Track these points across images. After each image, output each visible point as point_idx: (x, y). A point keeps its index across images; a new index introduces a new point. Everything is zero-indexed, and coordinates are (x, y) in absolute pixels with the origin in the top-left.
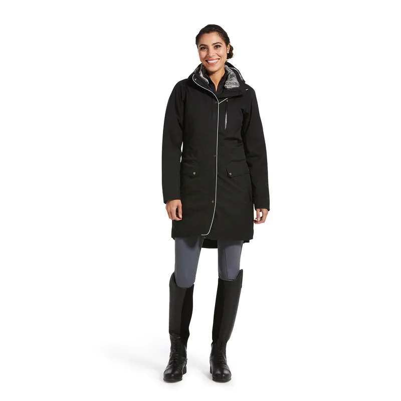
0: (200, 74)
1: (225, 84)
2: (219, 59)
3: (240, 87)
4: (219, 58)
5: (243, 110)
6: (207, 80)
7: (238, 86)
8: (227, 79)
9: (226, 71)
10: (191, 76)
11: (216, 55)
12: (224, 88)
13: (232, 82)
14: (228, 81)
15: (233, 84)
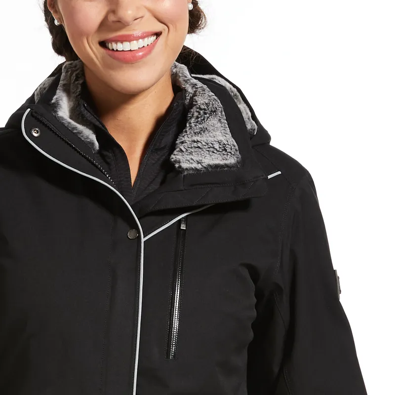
0: (55, 107)
1: (173, 148)
2: (158, 34)
3: (243, 162)
4: (159, 27)
5: (254, 273)
6: (90, 135)
7: (231, 161)
8: (181, 127)
9: (177, 88)
10: (15, 119)
11: (148, 15)
12: (170, 169)
13: (203, 138)
14: (187, 138)
15: (211, 149)
